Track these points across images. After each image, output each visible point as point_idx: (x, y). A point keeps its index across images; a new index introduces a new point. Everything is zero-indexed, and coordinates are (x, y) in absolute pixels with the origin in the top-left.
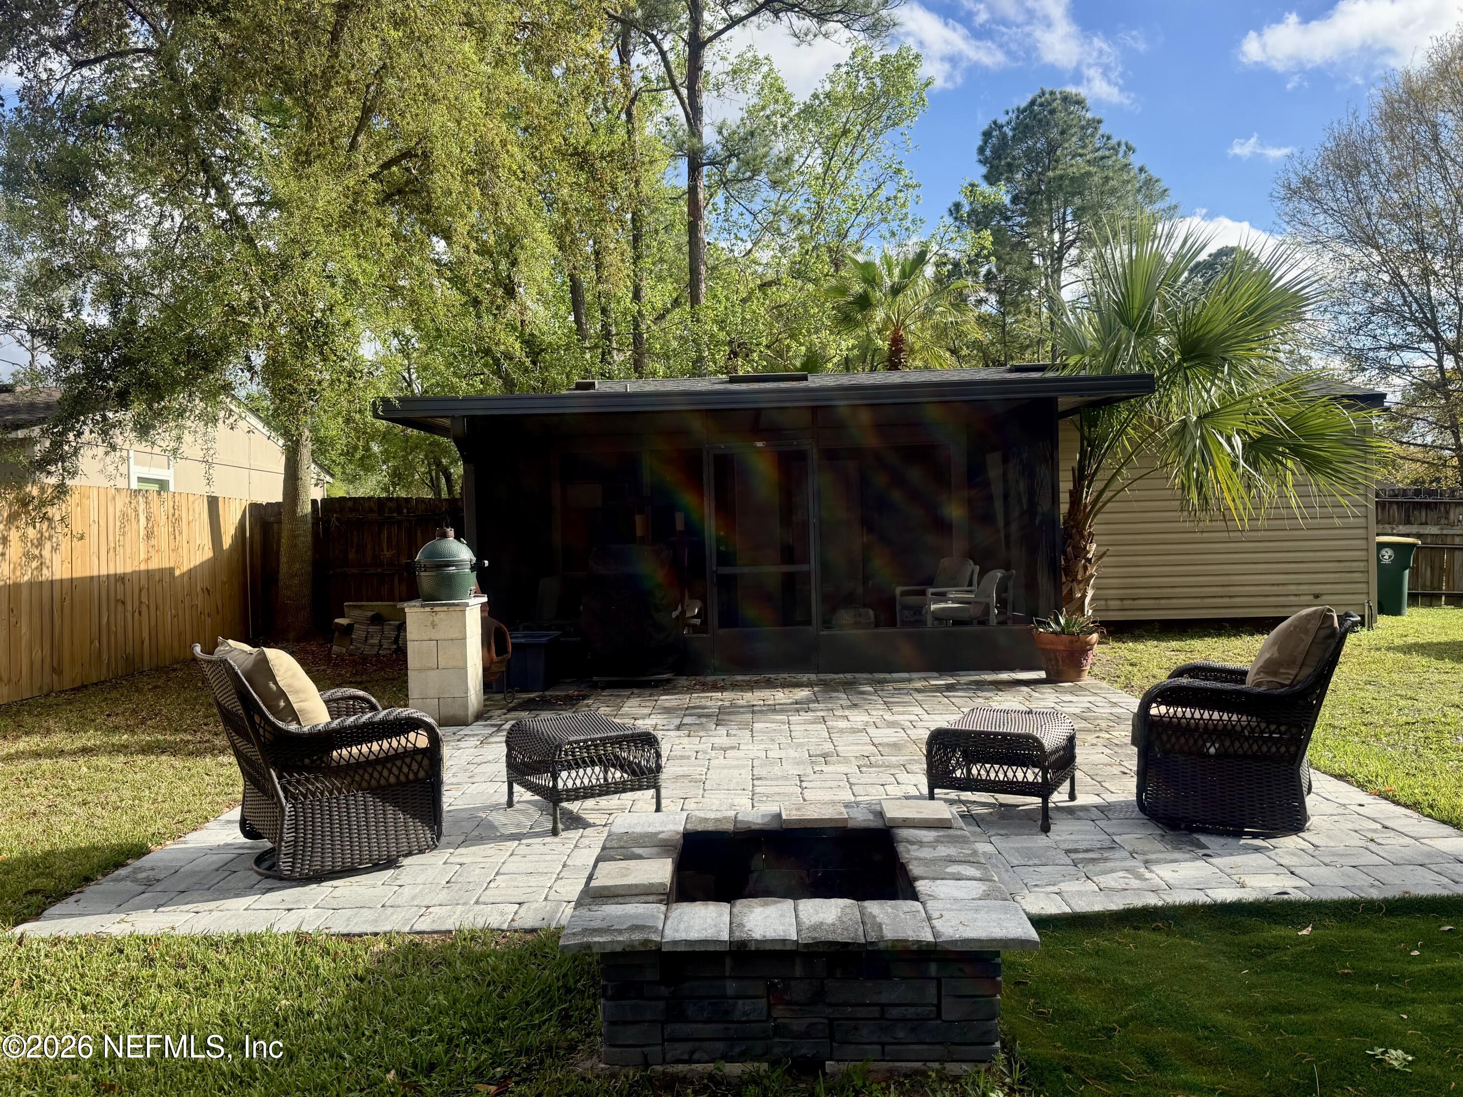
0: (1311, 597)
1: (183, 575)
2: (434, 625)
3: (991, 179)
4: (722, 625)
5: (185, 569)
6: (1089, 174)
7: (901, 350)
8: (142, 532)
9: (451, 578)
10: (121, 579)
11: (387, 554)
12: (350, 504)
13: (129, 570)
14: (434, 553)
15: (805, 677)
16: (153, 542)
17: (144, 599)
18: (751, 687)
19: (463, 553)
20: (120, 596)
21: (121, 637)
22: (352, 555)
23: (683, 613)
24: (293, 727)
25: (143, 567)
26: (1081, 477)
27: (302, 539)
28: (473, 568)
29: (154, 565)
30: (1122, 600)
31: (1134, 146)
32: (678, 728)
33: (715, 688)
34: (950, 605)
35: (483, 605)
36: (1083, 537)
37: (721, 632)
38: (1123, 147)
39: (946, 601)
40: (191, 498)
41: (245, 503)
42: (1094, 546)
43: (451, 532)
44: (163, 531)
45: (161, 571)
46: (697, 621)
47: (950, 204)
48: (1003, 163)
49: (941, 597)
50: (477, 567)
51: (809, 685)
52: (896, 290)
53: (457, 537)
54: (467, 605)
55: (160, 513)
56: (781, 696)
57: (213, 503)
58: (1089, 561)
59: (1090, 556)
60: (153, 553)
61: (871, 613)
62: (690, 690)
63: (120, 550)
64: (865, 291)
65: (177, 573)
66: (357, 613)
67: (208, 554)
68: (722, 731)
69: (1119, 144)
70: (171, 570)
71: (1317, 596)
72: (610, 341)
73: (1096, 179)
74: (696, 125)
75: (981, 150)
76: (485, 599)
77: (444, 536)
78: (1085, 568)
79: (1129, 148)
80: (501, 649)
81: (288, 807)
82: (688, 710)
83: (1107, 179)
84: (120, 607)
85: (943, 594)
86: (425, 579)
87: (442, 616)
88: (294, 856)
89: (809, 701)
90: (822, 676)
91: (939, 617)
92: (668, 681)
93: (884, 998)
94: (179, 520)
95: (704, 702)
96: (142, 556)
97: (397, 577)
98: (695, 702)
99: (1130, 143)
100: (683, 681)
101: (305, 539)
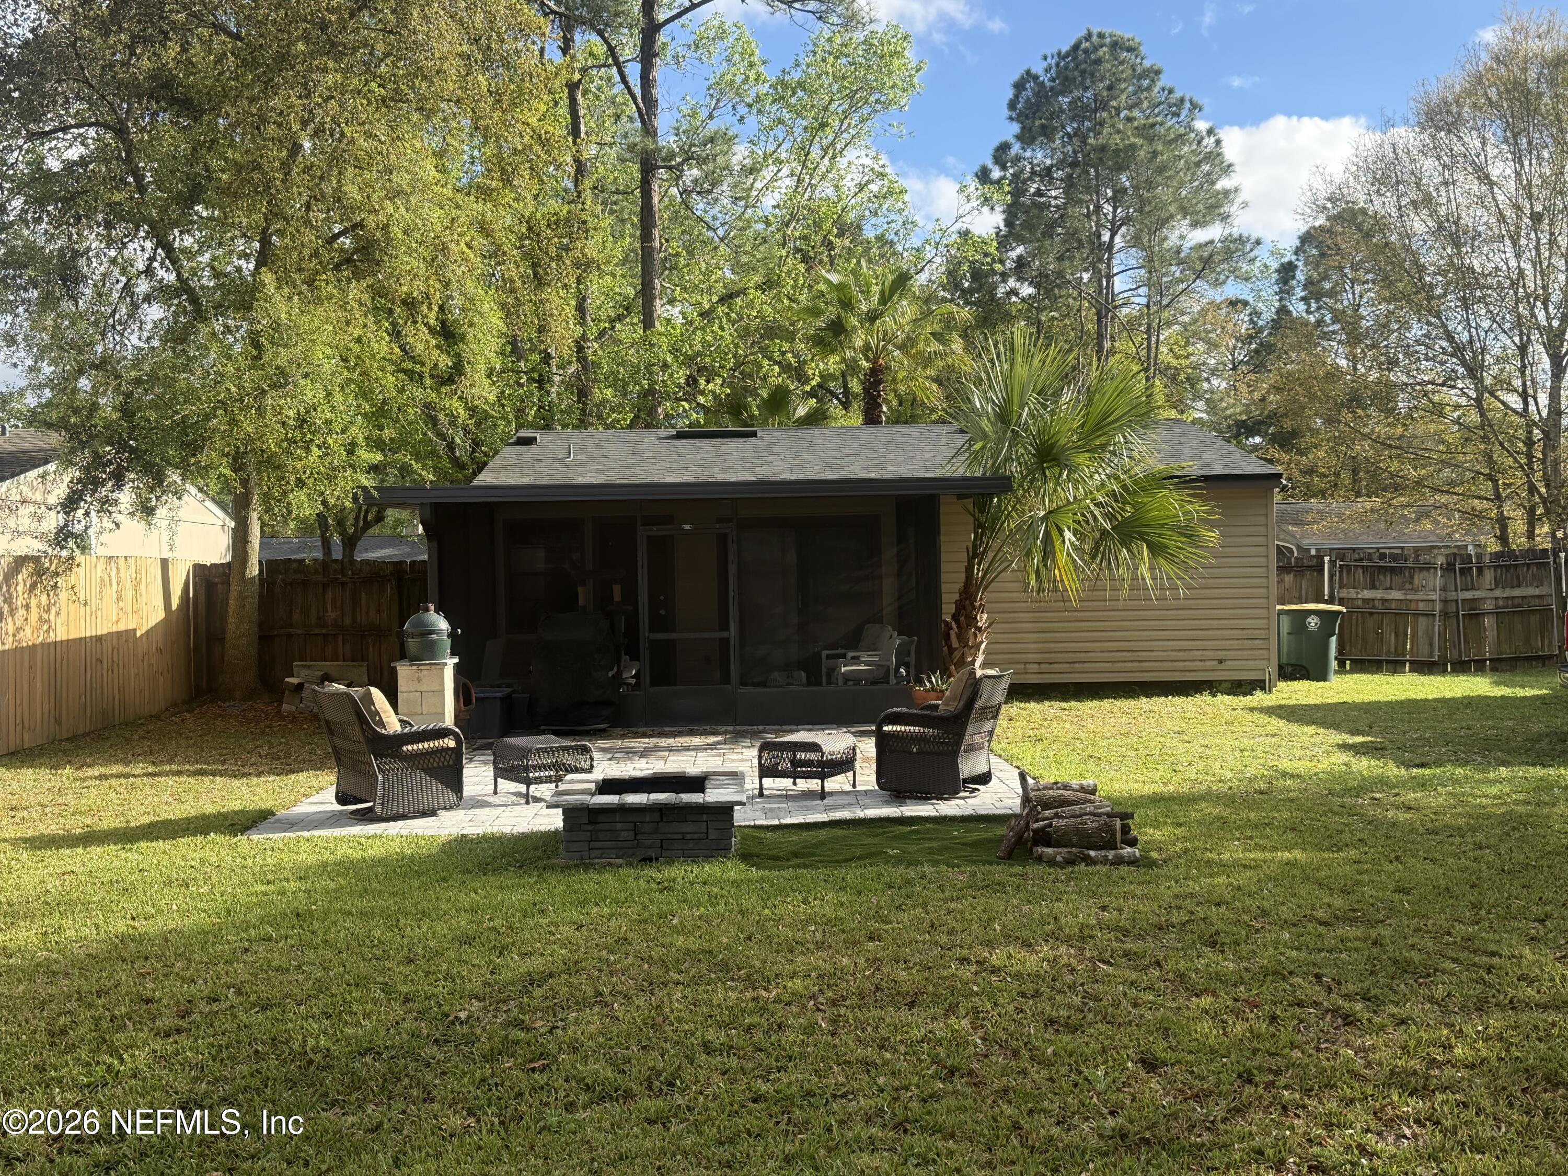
0: (1216, 663)
1: (142, 636)
2: (419, 680)
3: (1026, 138)
4: (653, 684)
5: (145, 629)
6: (1133, 147)
7: (880, 382)
8: (115, 596)
9: (433, 644)
10: (99, 639)
11: (331, 615)
12: (295, 565)
13: (105, 632)
14: (421, 624)
15: (723, 729)
16: (122, 605)
17: (115, 659)
18: (674, 735)
19: (443, 624)
20: (99, 656)
21: (99, 691)
22: (296, 616)
23: (619, 673)
24: (384, 732)
25: (115, 629)
26: (974, 555)
27: (250, 600)
28: (449, 636)
29: (122, 627)
30: (1039, 663)
31: (1200, 102)
32: (610, 759)
33: (644, 735)
34: (862, 667)
35: (456, 665)
36: (974, 608)
37: (652, 689)
38: (1188, 105)
39: (859, 664)
40: (149, 562)
41: (189, 565)
42: (985, 616)
43: (432, 607)
44: (128, 594)
45: (127, 631)
46: (633, 681)
47: (977, 168)
48: (1037, 123)
49: (856, 661)
50: (452, 635)
51: (724, 733)
52: (872, 317)
53: (437, 611)
54: (445, 664)
55: (126, 575)
56: (697, 741)
57: (164, 563)
58: (979, 629)
59: (979, 624)
60: (121, 615)
61: (803, 674)
62: (623, 737)
63: (99, 613)
64: (839, 317)
65: (138, 634)
66: (307, 672)
67: (161, 615)
68: (644, 761)
69: (1182, 100)
70: (134, 630)
71: (1220, 662)
72: (549, 365)
73: (1142, 153)
74: (650, 120)
75: (1012, 105)
76: (456, 660)
77: (427, 610)
78: (975, 636)
79: (1194, 106)
80: (467, 702)
81: (380, 777)
82: (620, 750)
83: (1155, 154)
84: (99, 664)
85: (857, 658)
86: (412, 644)
87: (425, 672)
88: (383, 804)
89: (719, 743)
90: (738, 728)
91: (847, 678)
92: (604, 730)
93: (684, 830)
94: (139, 583)
95: (633, 745)
96: (115, 619)
97: (341, 637)
98: (628, 745)
99: (1195, 99)
100: (618, 731)
101: (253, 601)
